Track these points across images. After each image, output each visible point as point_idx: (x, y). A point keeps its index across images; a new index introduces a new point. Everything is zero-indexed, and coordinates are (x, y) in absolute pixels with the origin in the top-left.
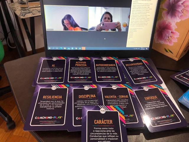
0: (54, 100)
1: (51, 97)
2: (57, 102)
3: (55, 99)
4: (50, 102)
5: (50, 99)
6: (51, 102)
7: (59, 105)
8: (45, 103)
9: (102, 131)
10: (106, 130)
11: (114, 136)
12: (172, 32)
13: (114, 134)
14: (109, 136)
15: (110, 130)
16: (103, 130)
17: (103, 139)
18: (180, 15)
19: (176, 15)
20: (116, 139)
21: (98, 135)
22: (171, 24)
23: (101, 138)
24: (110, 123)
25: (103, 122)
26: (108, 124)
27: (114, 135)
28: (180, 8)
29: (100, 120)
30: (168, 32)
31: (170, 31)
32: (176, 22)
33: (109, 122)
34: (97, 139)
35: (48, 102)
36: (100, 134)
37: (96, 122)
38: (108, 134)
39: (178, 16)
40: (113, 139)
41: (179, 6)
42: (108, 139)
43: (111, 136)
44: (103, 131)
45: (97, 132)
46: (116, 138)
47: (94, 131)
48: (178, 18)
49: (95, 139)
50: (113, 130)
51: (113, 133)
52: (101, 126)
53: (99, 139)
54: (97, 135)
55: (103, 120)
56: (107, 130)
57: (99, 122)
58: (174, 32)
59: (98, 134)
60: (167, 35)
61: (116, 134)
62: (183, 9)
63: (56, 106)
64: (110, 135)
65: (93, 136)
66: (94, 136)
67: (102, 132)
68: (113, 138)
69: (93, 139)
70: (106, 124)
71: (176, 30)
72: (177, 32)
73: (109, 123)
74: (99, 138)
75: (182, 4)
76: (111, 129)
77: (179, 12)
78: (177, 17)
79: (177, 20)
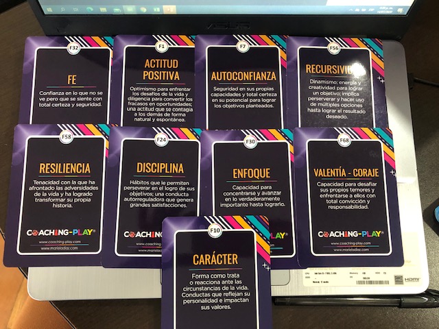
0: (70, 179)
1: (62, 170)
2: (77, 185)
3: (73, 174)
4: (60, 185)
5: (58, 174)
6: (64, 186)
7: (85, 194)
8: (47, 188)
9: (210, 283)
10: (221, 280)
11: (239, 294)
13: (240, 288)
14: (226, 294)
15: (231, 279)
16: (214, 280)
17: (213, 301)
20: (245, 300)
21: (202, 292)
23: (208, 298)
24: (231, 261)
25: (215, 260)
26: (227, 266)
27: (239, 291)
29: (206, 255)
33: (229, 259)
34: (198, 301)
35: (55, 186)
36: (206, 289)
37: (196, 260)
38: (226, 288)
40: (236, 300)
42: (225, 301)
43: (232, 294)
44: (214, 282)
45: (200, 286)
46: (243, 297)
47: (191, 283)
49: (194, 301)
50: (238, 279)
51: (239, 285)
52: (210, 269)
53: (204, 301)
54: (198, 292)
55: (214, 255)
56: (225, 279)
57: (205, 259)
59: (201, 289)
61: (246, 288)
63: (77, 197)
64: (230, 290)
65: (189, 295)
66: (192, 295)
67: (210, 286)
68: (237, 297)
69: (189, 302)
70: (223, 266)
73: (229, 263)
74: (204, 298)
76: (234, 276)
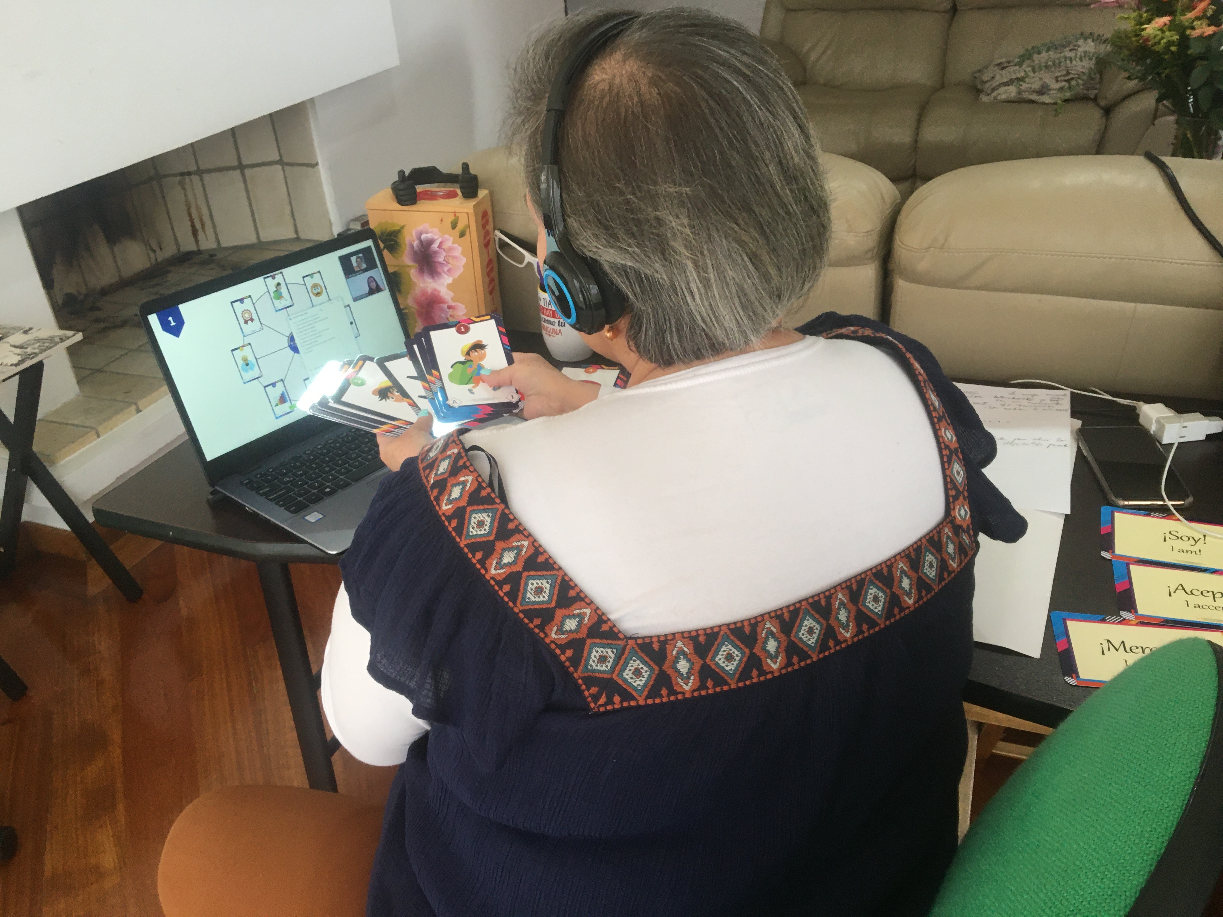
12: (449, 307)
18: (446, 269)
19: (439, 270)
22: (440, 292)
28: (438, 255)
30: (442, 310)
31: (445, 306)
32: (446, 284)
39: (445, 272)
41: (436, 253)
48: (446, 276)
58: (454, 304)
60: (443, 315)
62: (446, 256)
71: (452, 299)
72: (458, 304)
75: (439, 247)
77: (440, 263)
78: (443, 274)
79: (447, 280)
